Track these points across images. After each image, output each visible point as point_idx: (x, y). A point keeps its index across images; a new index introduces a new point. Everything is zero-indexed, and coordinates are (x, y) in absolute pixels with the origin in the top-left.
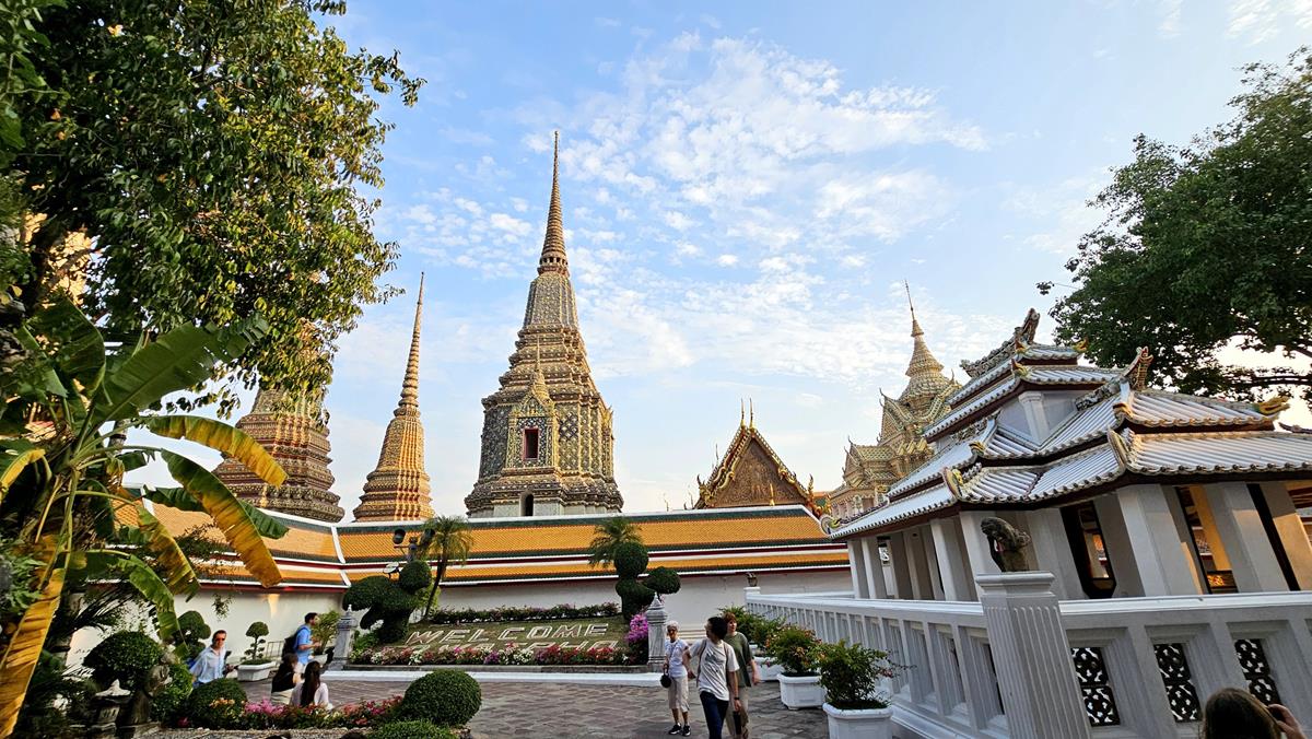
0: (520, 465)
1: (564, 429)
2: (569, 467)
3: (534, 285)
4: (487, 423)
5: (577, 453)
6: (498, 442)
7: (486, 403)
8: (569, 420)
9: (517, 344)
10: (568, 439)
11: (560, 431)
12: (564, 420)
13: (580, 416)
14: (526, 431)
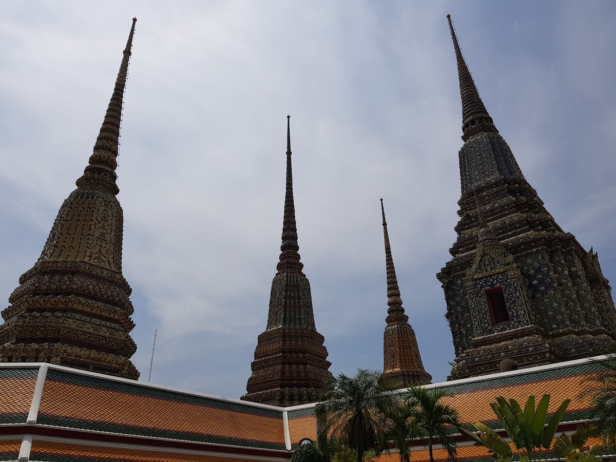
0: (491, 332)
1: (535, 282)
2: (555, 326)
3: (463, 154)
4: (448, 299)
5: (559, 307)
6: (462, 314)
7: (440, 277)
8: (538, 270)
9: (460, 213)
10: (543, 293)
11: (531, 286)
12: (532, 272)
13: (551, 265)
14: (487, 292)
